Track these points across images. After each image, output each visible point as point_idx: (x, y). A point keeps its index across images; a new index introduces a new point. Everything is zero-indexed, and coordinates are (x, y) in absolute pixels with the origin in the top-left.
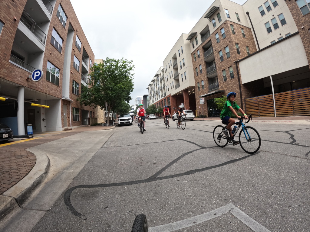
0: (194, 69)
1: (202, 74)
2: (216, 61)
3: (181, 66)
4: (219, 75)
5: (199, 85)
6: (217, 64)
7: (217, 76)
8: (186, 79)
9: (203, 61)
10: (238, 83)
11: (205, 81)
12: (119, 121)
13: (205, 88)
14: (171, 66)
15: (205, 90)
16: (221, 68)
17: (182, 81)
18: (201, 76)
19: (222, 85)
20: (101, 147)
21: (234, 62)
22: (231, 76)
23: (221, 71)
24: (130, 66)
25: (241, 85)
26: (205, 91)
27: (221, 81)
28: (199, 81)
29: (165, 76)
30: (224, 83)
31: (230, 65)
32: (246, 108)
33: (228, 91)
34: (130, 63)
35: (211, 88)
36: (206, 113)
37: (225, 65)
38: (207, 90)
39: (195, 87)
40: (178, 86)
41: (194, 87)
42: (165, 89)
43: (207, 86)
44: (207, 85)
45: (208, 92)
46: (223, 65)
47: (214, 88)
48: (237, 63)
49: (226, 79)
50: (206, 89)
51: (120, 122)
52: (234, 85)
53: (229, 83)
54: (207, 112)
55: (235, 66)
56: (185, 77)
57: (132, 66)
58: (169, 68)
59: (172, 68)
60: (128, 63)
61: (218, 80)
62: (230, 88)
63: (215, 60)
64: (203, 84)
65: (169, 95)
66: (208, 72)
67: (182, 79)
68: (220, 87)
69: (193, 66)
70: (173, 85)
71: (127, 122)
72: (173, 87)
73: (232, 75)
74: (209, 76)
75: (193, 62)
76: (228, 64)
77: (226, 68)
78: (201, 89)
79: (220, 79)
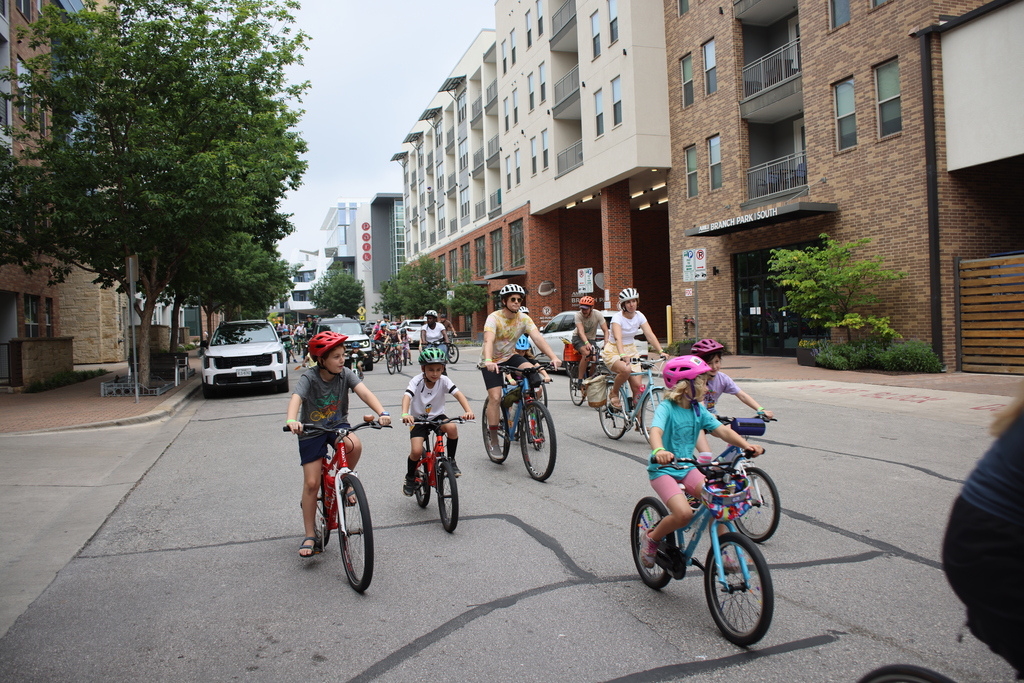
0: (669, 62)
1: (715, 100)
2: (802, 23)
3: (596, 40)
4: (815, 108)
5: (693, 164)
6: (807, 42)
7: (801, 115)
8: (617, 120)
9: (729, 19)
10: (921, 165)
11: (727, 138)
12: (207, 365)
13: (728, 185)
14: (541, 31)
15: (728, 195)
16: (829, 67)
17: (599, 131)
18: (707, 111)
19: (824, 169)
20: (78, 556)
21: (913, 35)
22: (886, 120)
23: (828, 87)
24: (281, 35)
25: (941, 179)
26: (726, 203)
27: (821, 149)
28: (698, 140)
29: (503, 92)
30: (839, 160)
31: (885, 53)
32: (964, 317)
33: (858, 211)
34: (283, 15)
35: (764, 185)
36: (725, 330)
37: (853, 50)
38: (738, 196)
39: (668, 170)
40: (571, 160)
41: (663, 174)
42: (496, 170)
43: (739, 174)
44: (739, 163)
45: (743, 208)
46: (844, 48)
47: (776, 185)
48: (931, 38)
49: (854, 135)
50: (733, 189)
51: (212, 371)
52: (900, 177)
53: (870, 159)
54: (732, 323)
55: (914, 56)
56: (617, 107)
57: (291, 37)
58: (529, 43)
59: (542, 47)
60: (269, 15)
61: (807, 139)
62: (872, 192)
63: (796, 13)
64: (716, 160)
65: (521, 208)
66: (748, 87)
67: (599, 118)
68: (813, 181)
69: (668, 43)
70: (545, 153)
71: (256, 375)
72: (546, 164)
73: (890, 116)
74: (753, 111)
75: (668, 17)
76: (871, 46)
77: (858, 72)
78: (702, 183)
79: (816, 133)
